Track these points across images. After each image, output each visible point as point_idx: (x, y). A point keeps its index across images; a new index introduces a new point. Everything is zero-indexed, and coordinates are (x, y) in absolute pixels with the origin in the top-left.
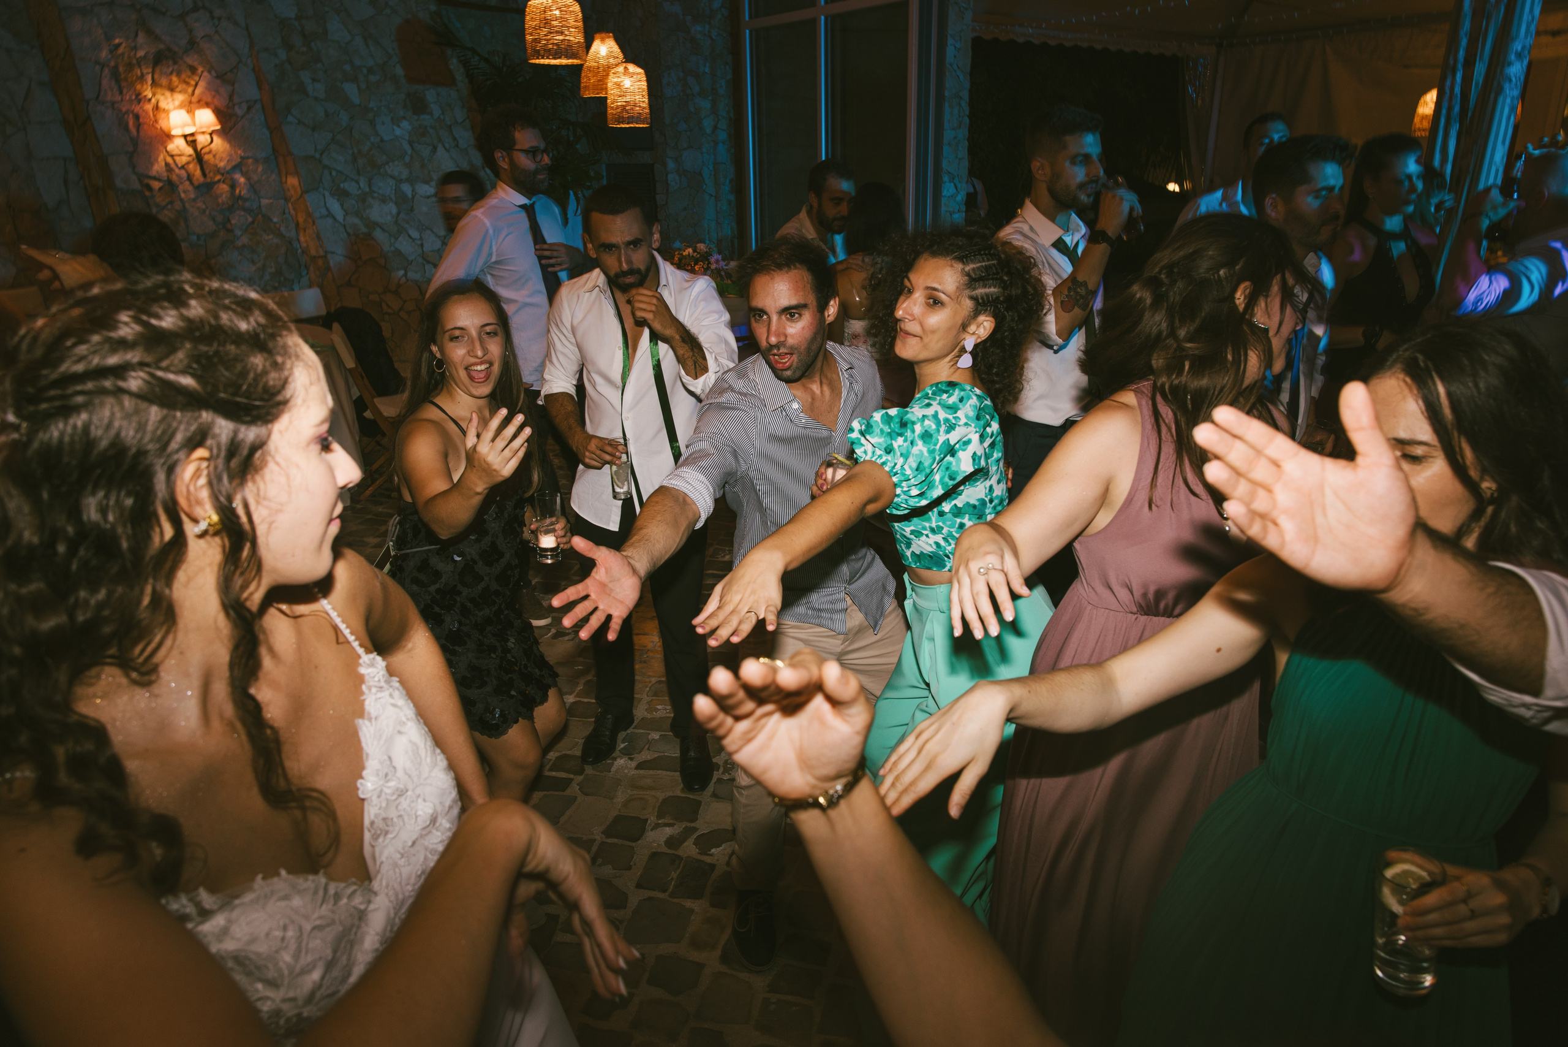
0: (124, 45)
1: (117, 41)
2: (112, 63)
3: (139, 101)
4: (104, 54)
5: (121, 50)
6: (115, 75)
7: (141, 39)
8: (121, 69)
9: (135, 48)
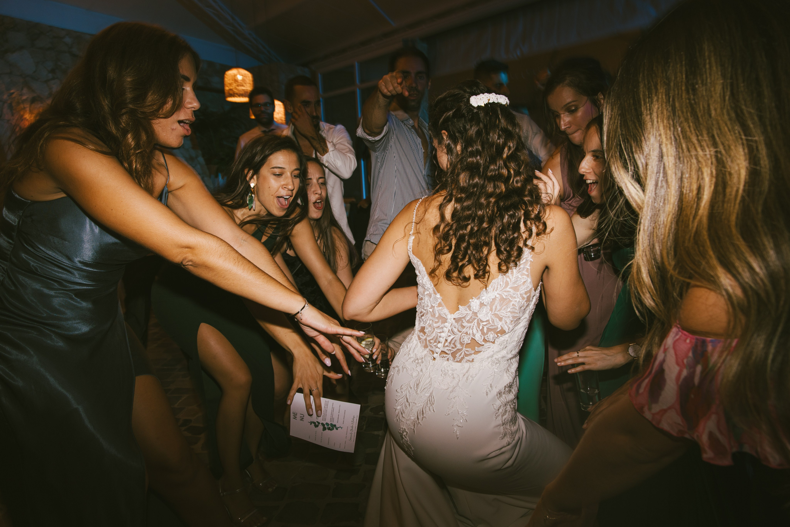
0: (15, 94)
1: (12, 91)
2: (9, 102)
3: (22, 120)
4: (5, 97)
5: (14, 95)
6: (11, 107)
7: (25, 91)
8: (14, 104)
9: (21, 95)
